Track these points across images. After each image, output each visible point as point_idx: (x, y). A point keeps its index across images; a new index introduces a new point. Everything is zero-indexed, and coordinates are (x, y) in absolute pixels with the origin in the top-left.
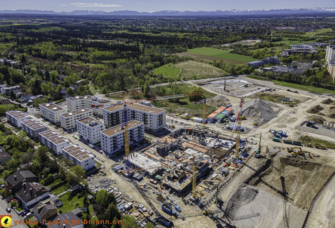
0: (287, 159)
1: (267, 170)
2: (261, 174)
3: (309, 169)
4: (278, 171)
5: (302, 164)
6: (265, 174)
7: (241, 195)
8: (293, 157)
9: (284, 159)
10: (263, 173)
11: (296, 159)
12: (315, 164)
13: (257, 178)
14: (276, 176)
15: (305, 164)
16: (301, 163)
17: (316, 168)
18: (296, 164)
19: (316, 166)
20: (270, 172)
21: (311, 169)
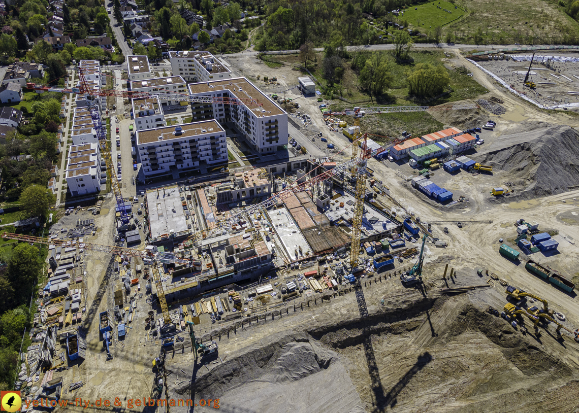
0: (483, 315)
1: (402, 322)
2: (377, 326)
3: (526, 368)
4: (433, 335)
5: (515, 345)
6: (390, 330)
7: (278, 356)
8: (503, 316)
9: (476, 311)
10: (388, 325)
11: (508, 326)
12: (556, 363)
13: (358, 333)
14: (413, 347)
15: (523, 350)
16: (514, 341)
17: (545, 374)
18: (500, 337)
19: (552, 369)
20: (409, 331)
21: (531, 369)
